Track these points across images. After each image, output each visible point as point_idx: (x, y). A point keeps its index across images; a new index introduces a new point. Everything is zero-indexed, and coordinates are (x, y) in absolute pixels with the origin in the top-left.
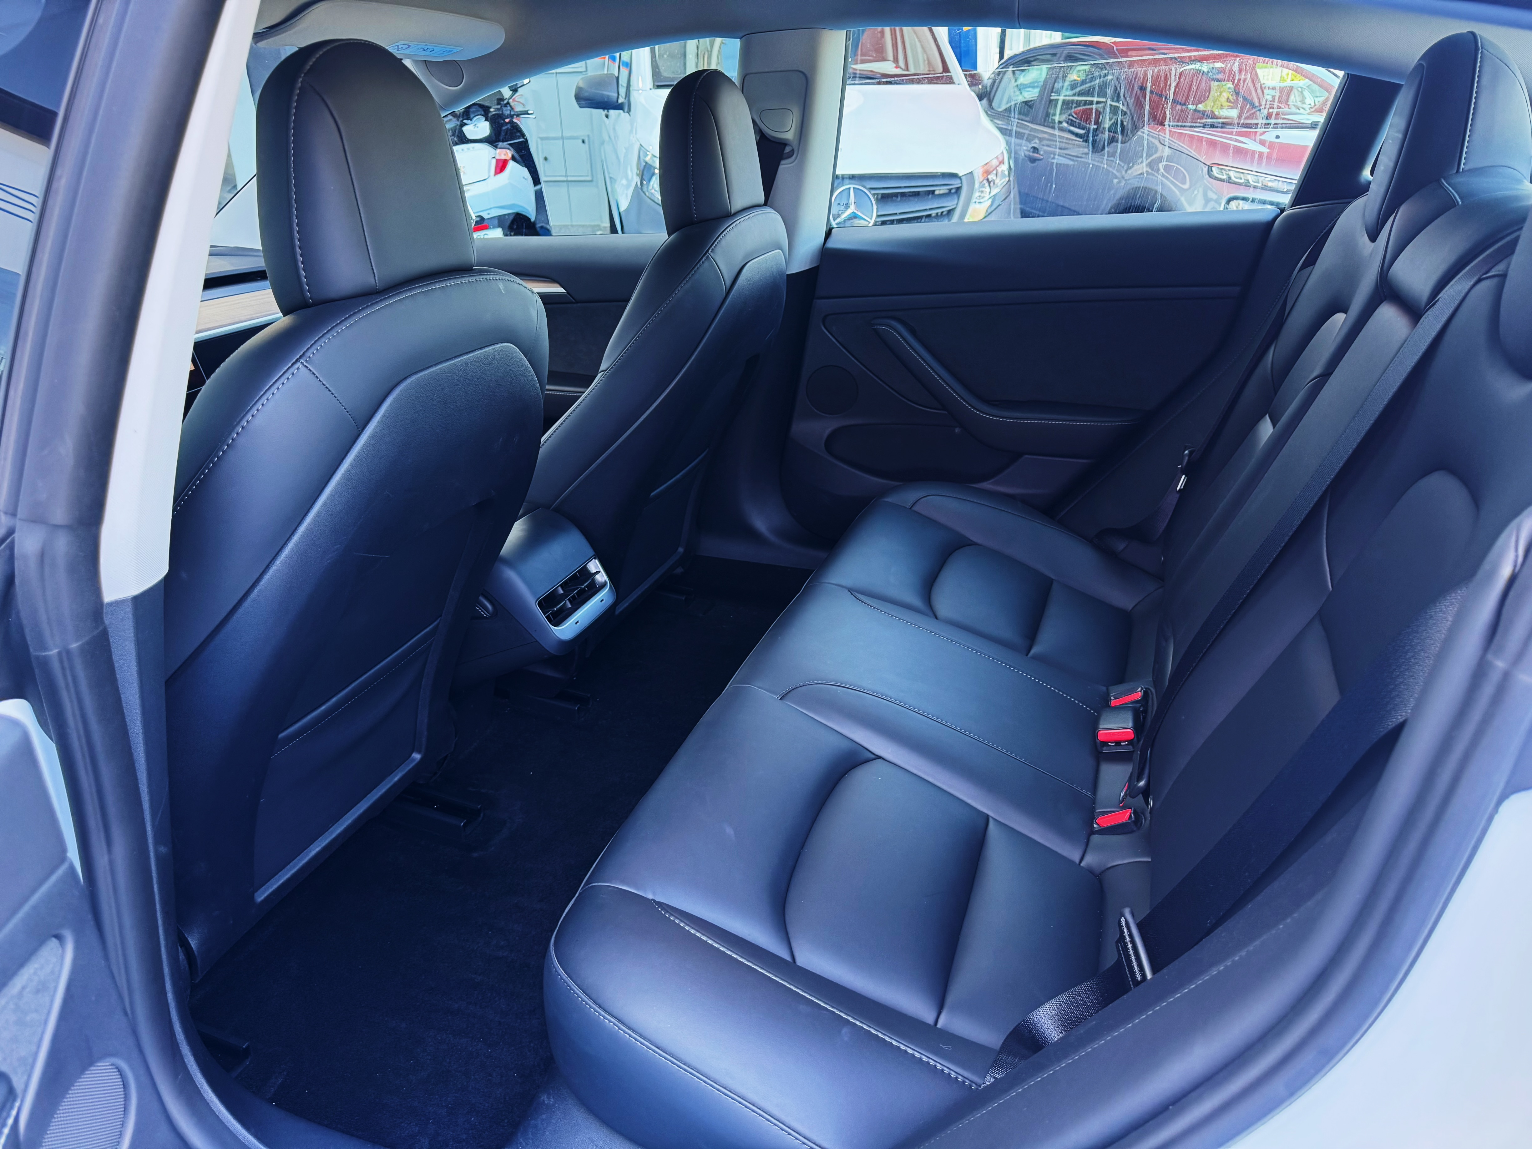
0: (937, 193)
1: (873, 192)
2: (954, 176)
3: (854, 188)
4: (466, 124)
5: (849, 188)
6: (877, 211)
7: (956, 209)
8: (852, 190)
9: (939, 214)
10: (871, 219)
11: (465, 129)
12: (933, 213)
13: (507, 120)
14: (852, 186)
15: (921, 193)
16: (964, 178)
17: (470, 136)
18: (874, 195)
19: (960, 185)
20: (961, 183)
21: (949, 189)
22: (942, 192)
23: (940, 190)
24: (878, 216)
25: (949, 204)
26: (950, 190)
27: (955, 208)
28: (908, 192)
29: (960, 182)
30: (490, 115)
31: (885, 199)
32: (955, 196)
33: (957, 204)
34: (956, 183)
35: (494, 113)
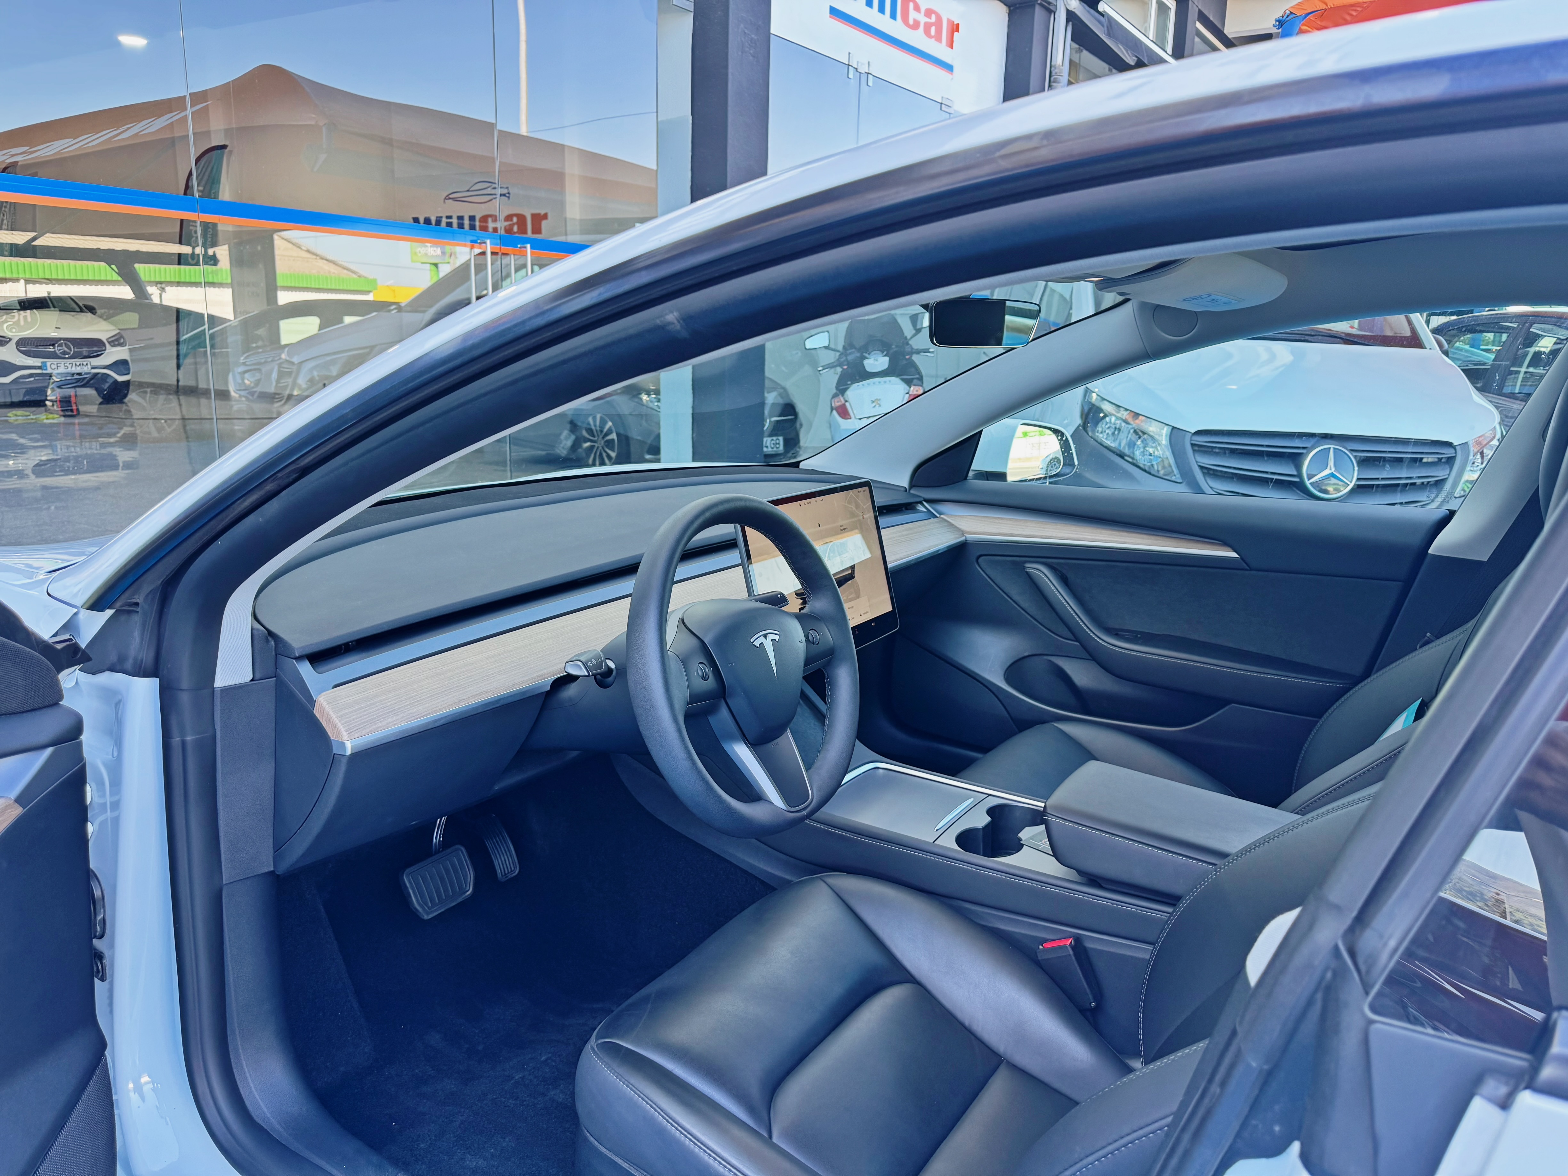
0: (1425, 460)
1: (1355, 454)
2: (1449, 444)
3: (1334, 448)
4: (866, 358)
5: (1330, 448)
6: (1358, 475)
7: (1448, 479)
8: (1332, 450)
9: (1425, 483)
10: (1351, 482)
11: (866, 362)
12: (1418, 481)
13: (907, 357)
14: (1332, 447)
15: (1404, 460)
16: (1458, 448)
17: (869, 369)
18: (1355, 457)
19: (1454, 455)
20: (1456, 453)
21: (1438, 458)
22: (1430, 460)
23: (1428, 458)
24: (1358, 479)
25: (1440, 473)
26: (1440, 459)
27: (1446, 479)
28: (1388, 457)
29: (1454, 452)
30: (892, 351)
31: (1364, 462)
32: (1447, 466)
33: (1449, 475)
34: (1449, 452)
35: (895, 350)
